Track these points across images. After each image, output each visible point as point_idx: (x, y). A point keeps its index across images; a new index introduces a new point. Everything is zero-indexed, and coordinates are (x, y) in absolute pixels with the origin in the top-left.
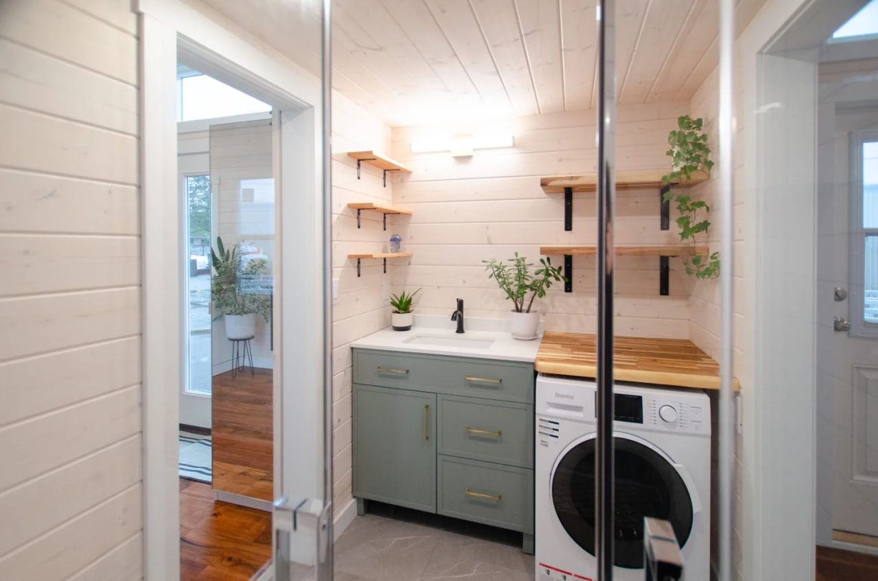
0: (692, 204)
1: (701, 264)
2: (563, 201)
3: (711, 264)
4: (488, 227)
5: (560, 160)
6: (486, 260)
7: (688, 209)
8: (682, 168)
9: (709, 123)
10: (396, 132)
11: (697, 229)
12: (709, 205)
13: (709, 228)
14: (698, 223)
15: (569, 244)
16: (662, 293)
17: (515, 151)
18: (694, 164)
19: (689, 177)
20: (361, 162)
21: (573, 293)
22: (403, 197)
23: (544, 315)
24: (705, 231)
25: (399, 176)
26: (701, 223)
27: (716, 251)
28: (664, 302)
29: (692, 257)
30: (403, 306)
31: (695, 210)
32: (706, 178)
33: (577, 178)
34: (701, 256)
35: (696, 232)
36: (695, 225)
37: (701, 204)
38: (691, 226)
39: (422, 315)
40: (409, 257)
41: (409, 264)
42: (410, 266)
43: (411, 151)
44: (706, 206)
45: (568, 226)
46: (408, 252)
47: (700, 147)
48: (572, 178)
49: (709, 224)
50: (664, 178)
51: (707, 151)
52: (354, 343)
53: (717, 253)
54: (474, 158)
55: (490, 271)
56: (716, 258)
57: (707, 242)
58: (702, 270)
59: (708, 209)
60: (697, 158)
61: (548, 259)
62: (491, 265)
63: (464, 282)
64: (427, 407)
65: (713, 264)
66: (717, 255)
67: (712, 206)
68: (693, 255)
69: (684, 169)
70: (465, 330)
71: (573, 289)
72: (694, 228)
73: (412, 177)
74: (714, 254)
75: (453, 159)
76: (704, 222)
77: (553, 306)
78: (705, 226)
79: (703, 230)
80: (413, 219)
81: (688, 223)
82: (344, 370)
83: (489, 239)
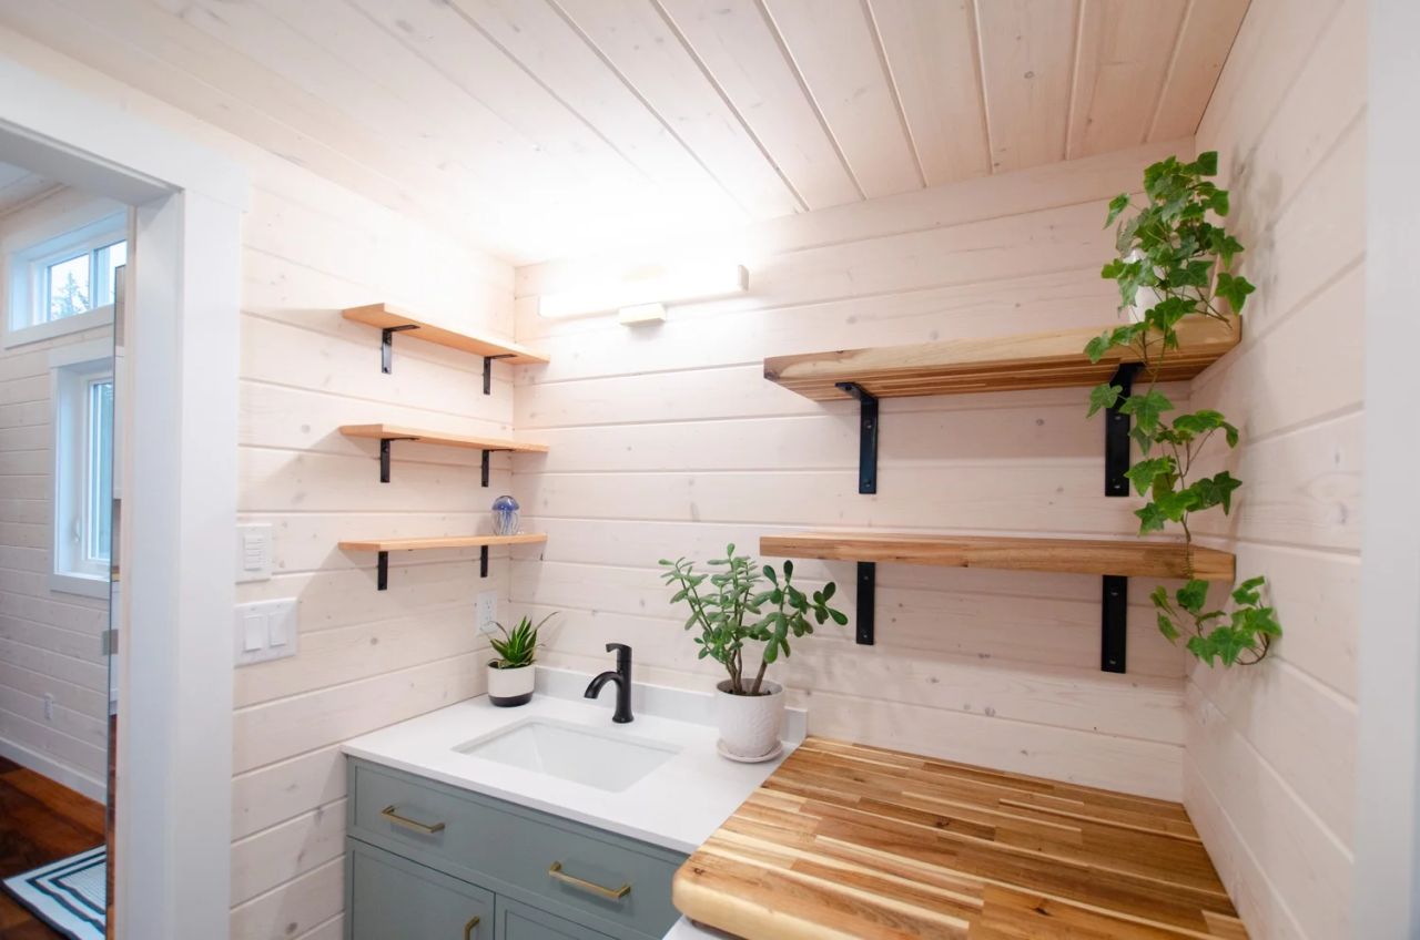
0: (1176, 423)
1: (1205, 610)
2: (857, 420)
3: (1236, 616)
4: (691, 483)
5: (852, 320)
6: (667, 559)
7: (1165, 435)
8: (1149, 313)
9: (1243, 168)
10: (522, 276)
11: (1194, 501)
12: (1236, 424)
13: (1235, 494)
14: (1198, 479)
15: (870, 526)
16: (1106, 667)
17: (752, 303)
18: (1188, 292)
19: (1170, 339)
20: (394, 334)
21: (877, 647)
22: (533, 416)
23: (809, 693)
24: (1219, 507)
25: (526, 371)
26: (1205, 481)
27: (1255, 576)
28: (1110, 689)
29: (1183, 584)
30: (518, 652)
31: (1190, 439)
32: (1228, 339)
33: (851, 354)
34: (1205, 585)
35: (1192, 509)
36: (1187, 487)
37: (1208, 421)
38: (1178, 487)
39: (560, 670)
40: (542, 543)
41: (542, 559)
42: (545, 563)
43: (539, 314)
44: (1225, 425)
45: (868, 484)
46: (539, 534)
47: (1205, 237)
48: (840, 355)
49: (1237, 484)
50: (1094, 345)
51: (1231, 246)
52: (348, 744)
53: (1260, 580)
54: (666, 326)
55: (677, 586)
56: (1253, 599)
57: (1233, 538)
58: (1208, 628)
59: (1232, 436)
60: (1197, 274)
61: (788, 567)
62: (677, 574)
63: (643, 603)
64: (475, 923)
65: (1243, 620)
66: (1258, 589)
67: (1246, 429)
68: (1183, 577)
69: (1157, 317)
70: (634, 714)
71: (877, 637)
72: (1185, 495)
73: (551, 372)
74: (1250, 584)
75: (626, 330)
76: (1218, 477)
77: (830, 674)
78: (1221, 489)
79: (1214, 502)
80: (550, 463)
81: (1169, 478)
82: (319, 808)
83: (693, 507)
